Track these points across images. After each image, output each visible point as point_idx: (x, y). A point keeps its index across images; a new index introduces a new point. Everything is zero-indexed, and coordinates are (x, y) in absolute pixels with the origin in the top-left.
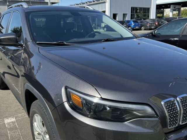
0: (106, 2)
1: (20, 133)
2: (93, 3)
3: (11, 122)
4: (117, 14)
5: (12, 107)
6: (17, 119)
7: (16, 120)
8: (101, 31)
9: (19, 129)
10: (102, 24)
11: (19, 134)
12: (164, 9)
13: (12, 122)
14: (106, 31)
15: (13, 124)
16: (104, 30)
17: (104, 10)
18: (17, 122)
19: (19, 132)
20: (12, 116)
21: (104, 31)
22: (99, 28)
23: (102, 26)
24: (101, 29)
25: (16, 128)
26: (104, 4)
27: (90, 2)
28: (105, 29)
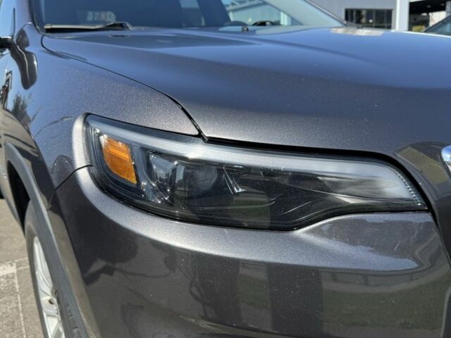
1: (20, 305)
3: (3, 277)
5: (15, 239)
6: (21, 268)
7: (18, 271)
9: (20, 294)
11: (17, 308)
12: (430, 14)
13: (7, 277)
15: (8, 282)
18: (18, 276)
19: (17, 303)
20: (8, 260)
25: (12, 291)
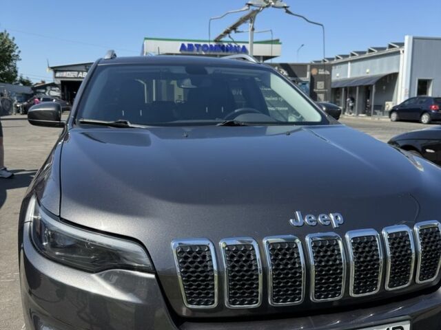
0: (401, 52)
2: (367, 55)
4: (429, 81)
8: (383, 120)
10: (386, 103)
14: (397, 120)
16: (390, 117)
17: (394, 71)
21: (392, 121)
22: (378, 112)
23: (386, 109)
24: (383, 115)
26: (395, 57)
27: (360, 53)
28: (394, 116)
